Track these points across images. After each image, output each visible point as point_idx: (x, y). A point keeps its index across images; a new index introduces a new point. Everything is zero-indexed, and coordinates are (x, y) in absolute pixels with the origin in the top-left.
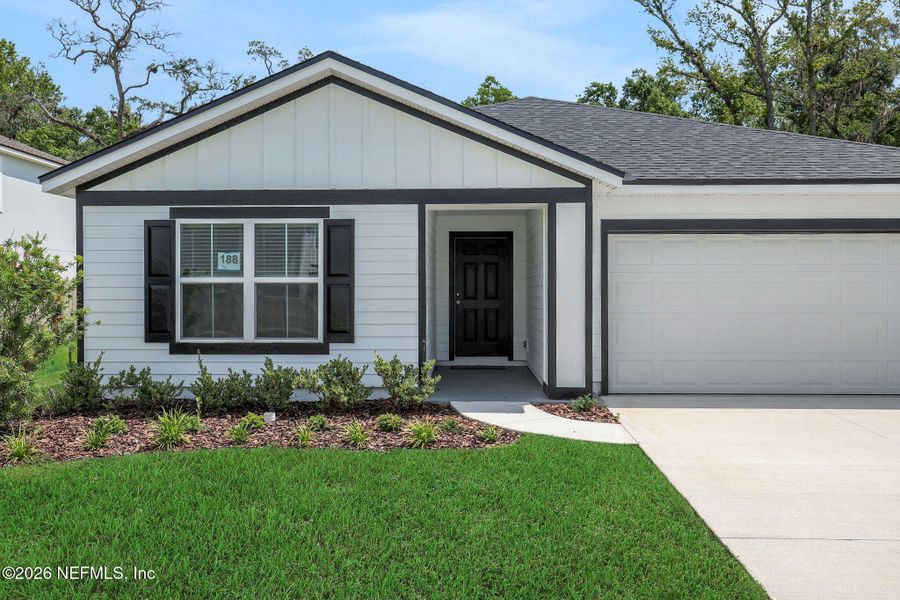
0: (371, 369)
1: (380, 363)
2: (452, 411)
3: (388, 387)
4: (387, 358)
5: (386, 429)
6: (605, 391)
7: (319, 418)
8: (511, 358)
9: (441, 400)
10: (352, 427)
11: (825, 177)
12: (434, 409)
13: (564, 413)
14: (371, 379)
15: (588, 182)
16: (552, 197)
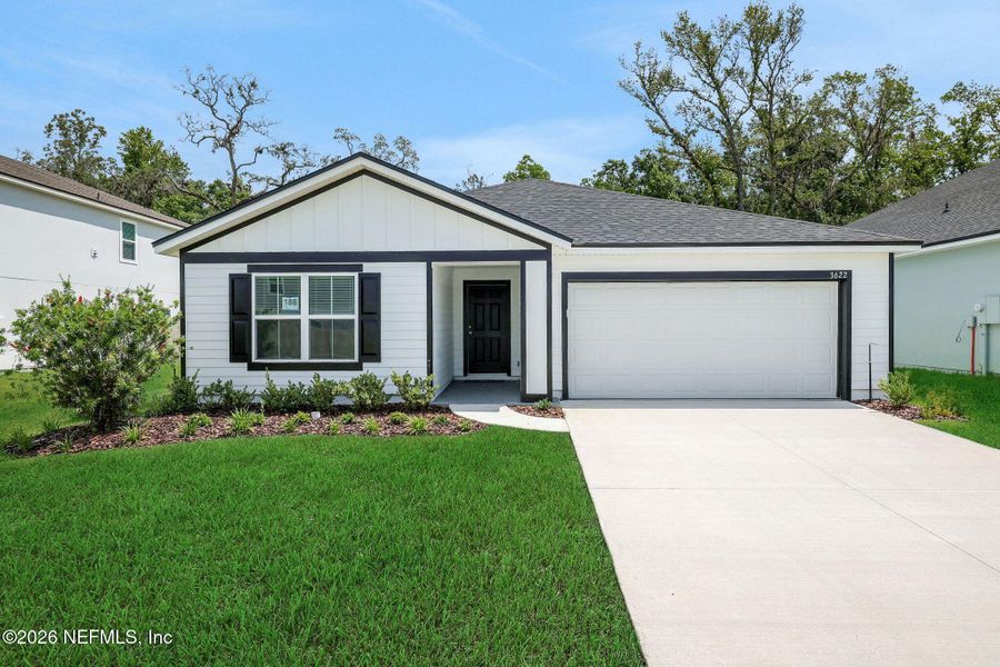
0: (390, 381)
1: (394, 377)
2: (448, 410)
3: (403, 394)
4: (401, 374)
5: (396, 423)
6: (565, 396)
7: (350, 415)
8: (509, 374)
9: (442, 403)
10: (369, 421)
11: (722, 241)
12: (437, 409)
13: (528, 412)
14: (390, 388)
15: (548, 246)
16: (523, 256)
